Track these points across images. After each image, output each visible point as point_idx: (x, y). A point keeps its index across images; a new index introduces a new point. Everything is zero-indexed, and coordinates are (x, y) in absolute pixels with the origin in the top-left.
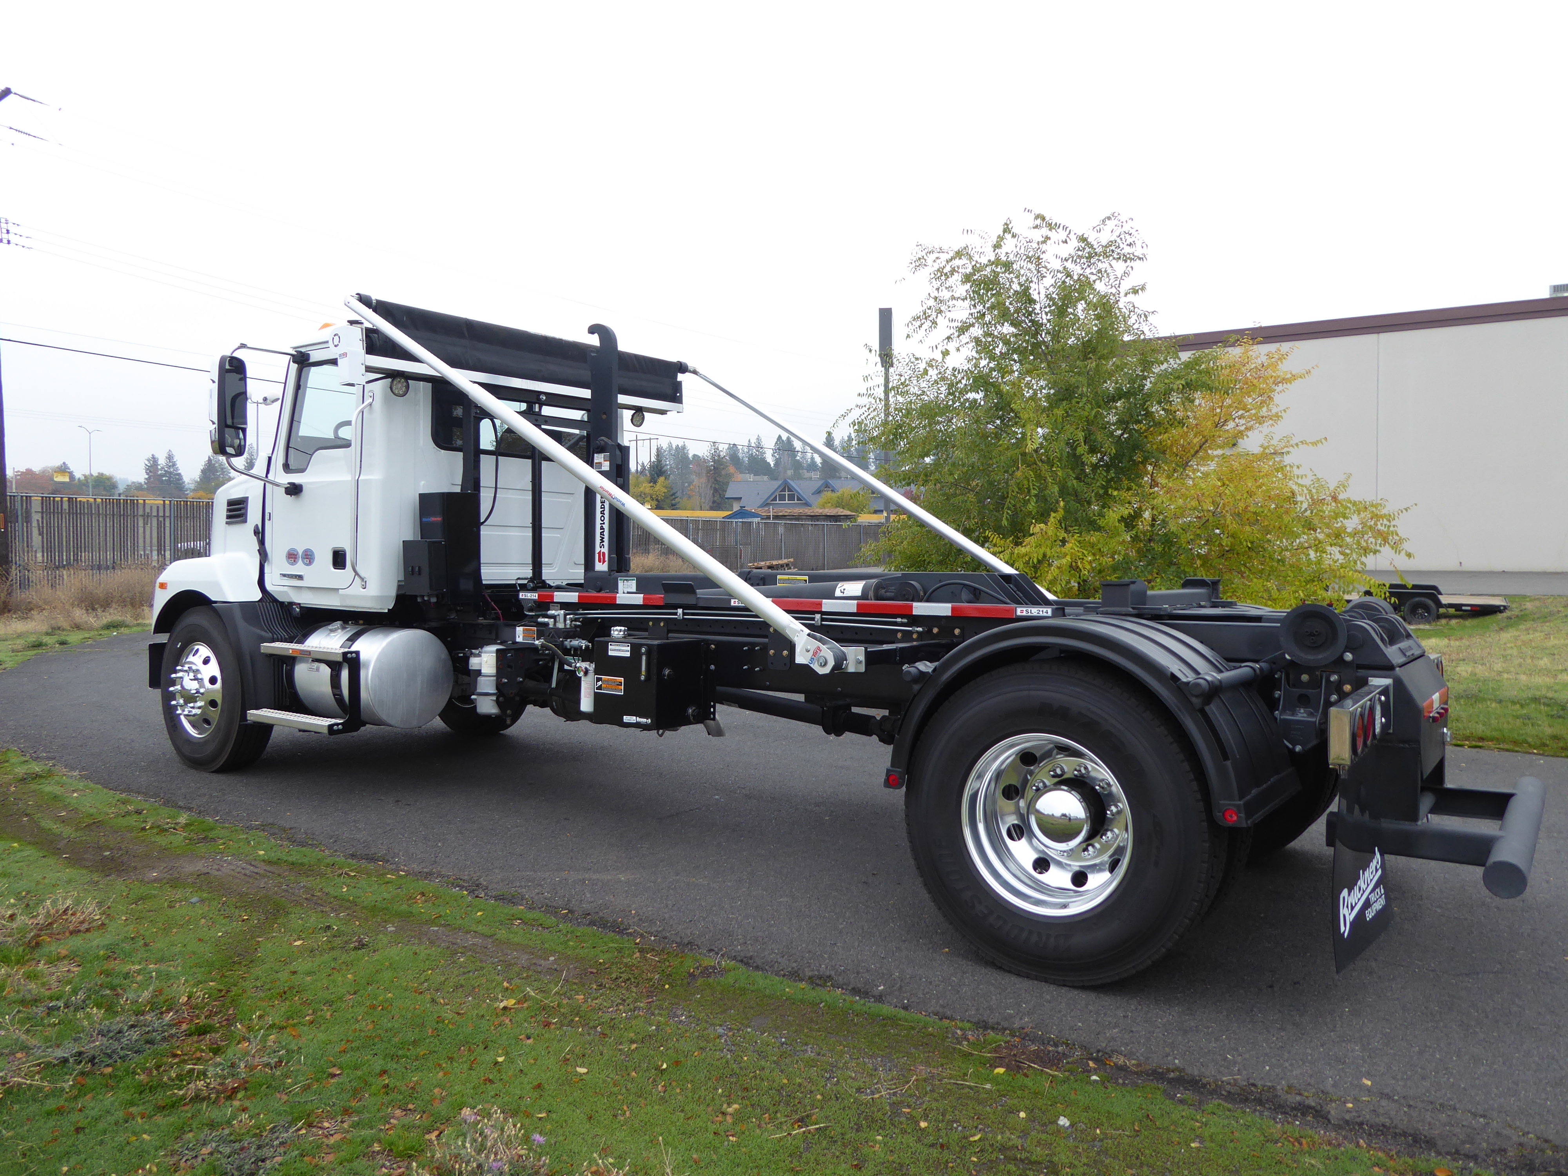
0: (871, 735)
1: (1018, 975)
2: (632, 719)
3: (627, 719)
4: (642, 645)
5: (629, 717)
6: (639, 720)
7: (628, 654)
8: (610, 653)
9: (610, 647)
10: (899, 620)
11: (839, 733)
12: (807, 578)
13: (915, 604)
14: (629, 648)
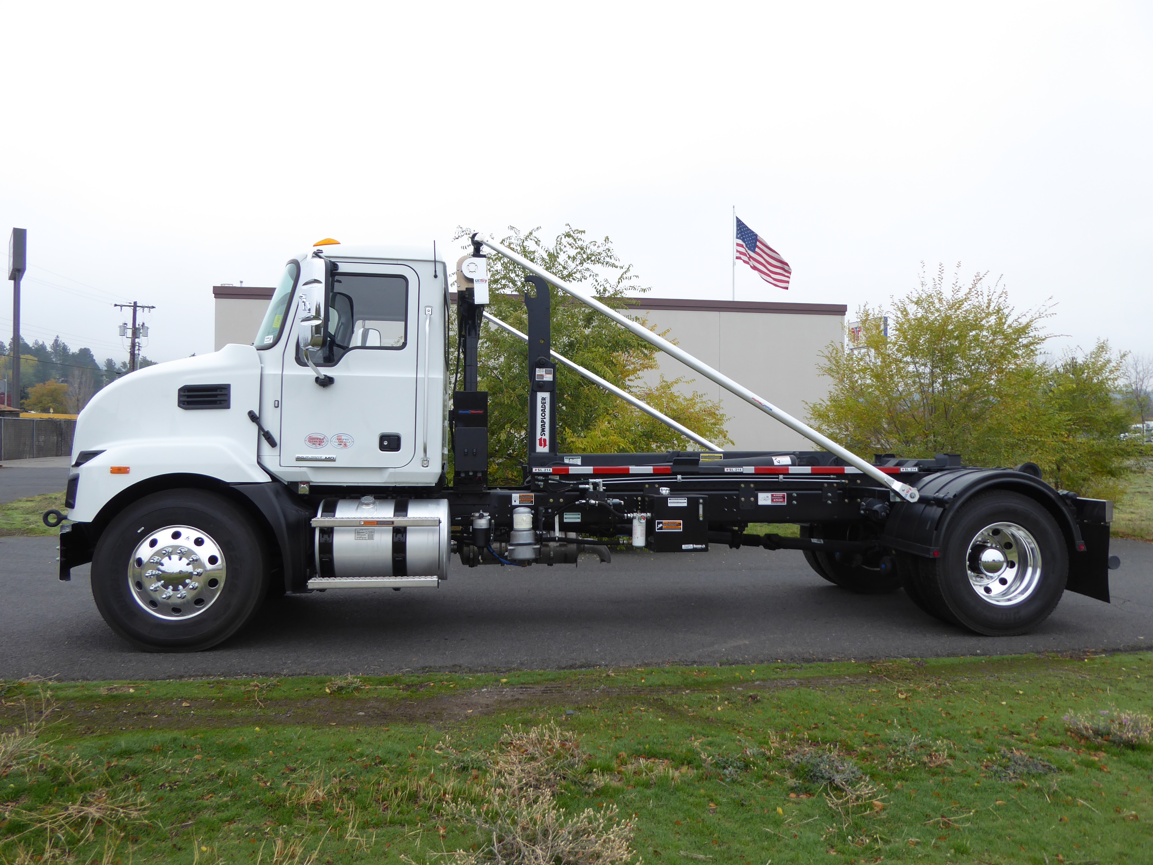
0: (758, 546)
1: (999, 636)
2: (691, 546)
3: (684, 547)
4: (699, 498)
5: (687, 546)
6: (695, 546)
7: (686, 505)
8: (669, 505)
9: (669, 501)
10: (832, 476)
11: (738, 547)
12: (722, 455)
13: (846, 468)
14: (686, 501)
